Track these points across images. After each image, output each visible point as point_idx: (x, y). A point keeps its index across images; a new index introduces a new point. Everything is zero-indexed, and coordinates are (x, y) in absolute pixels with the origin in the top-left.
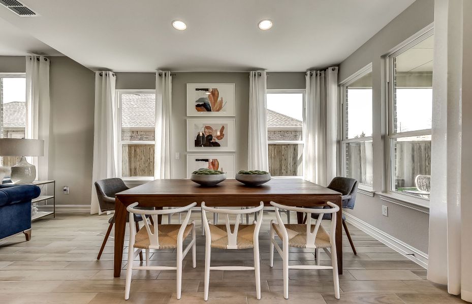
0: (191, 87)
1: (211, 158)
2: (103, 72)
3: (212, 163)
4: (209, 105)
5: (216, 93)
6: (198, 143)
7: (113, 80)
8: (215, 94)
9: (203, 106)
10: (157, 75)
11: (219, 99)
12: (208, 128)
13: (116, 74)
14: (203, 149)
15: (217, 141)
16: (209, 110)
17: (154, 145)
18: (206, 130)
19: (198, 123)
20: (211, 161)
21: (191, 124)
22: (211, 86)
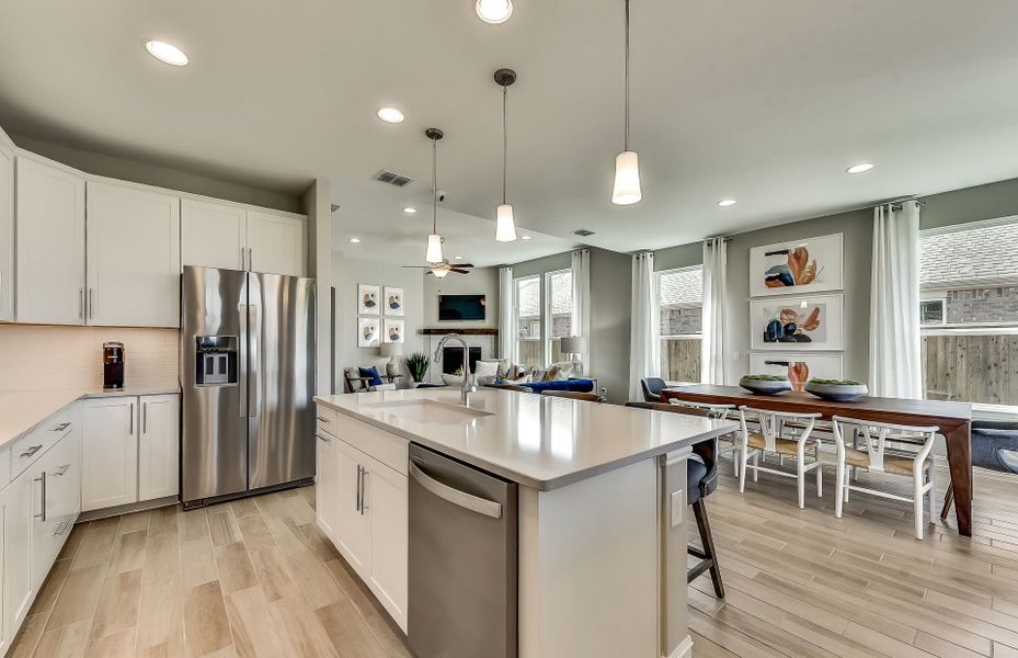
0: (757, 253)
1: (793, 360)
2: (640, 254)
3: (796, 368)
4: (789, 275)
5: (803, 254)
6: (769, 336)
7: (650, 260)
8: (800, 257)
9: (780, 279)
10: (705, 247)
11: (809, 263)
12: (786, 312)
13: (654, 253)
14: (778, 346)
15: (804, 332)
16: (789, 283)
17: (700, 340)
18: (785, 316)
19: (770, 306)
20: (794, 365)
21: (757, 309)
22: (792, 246)
